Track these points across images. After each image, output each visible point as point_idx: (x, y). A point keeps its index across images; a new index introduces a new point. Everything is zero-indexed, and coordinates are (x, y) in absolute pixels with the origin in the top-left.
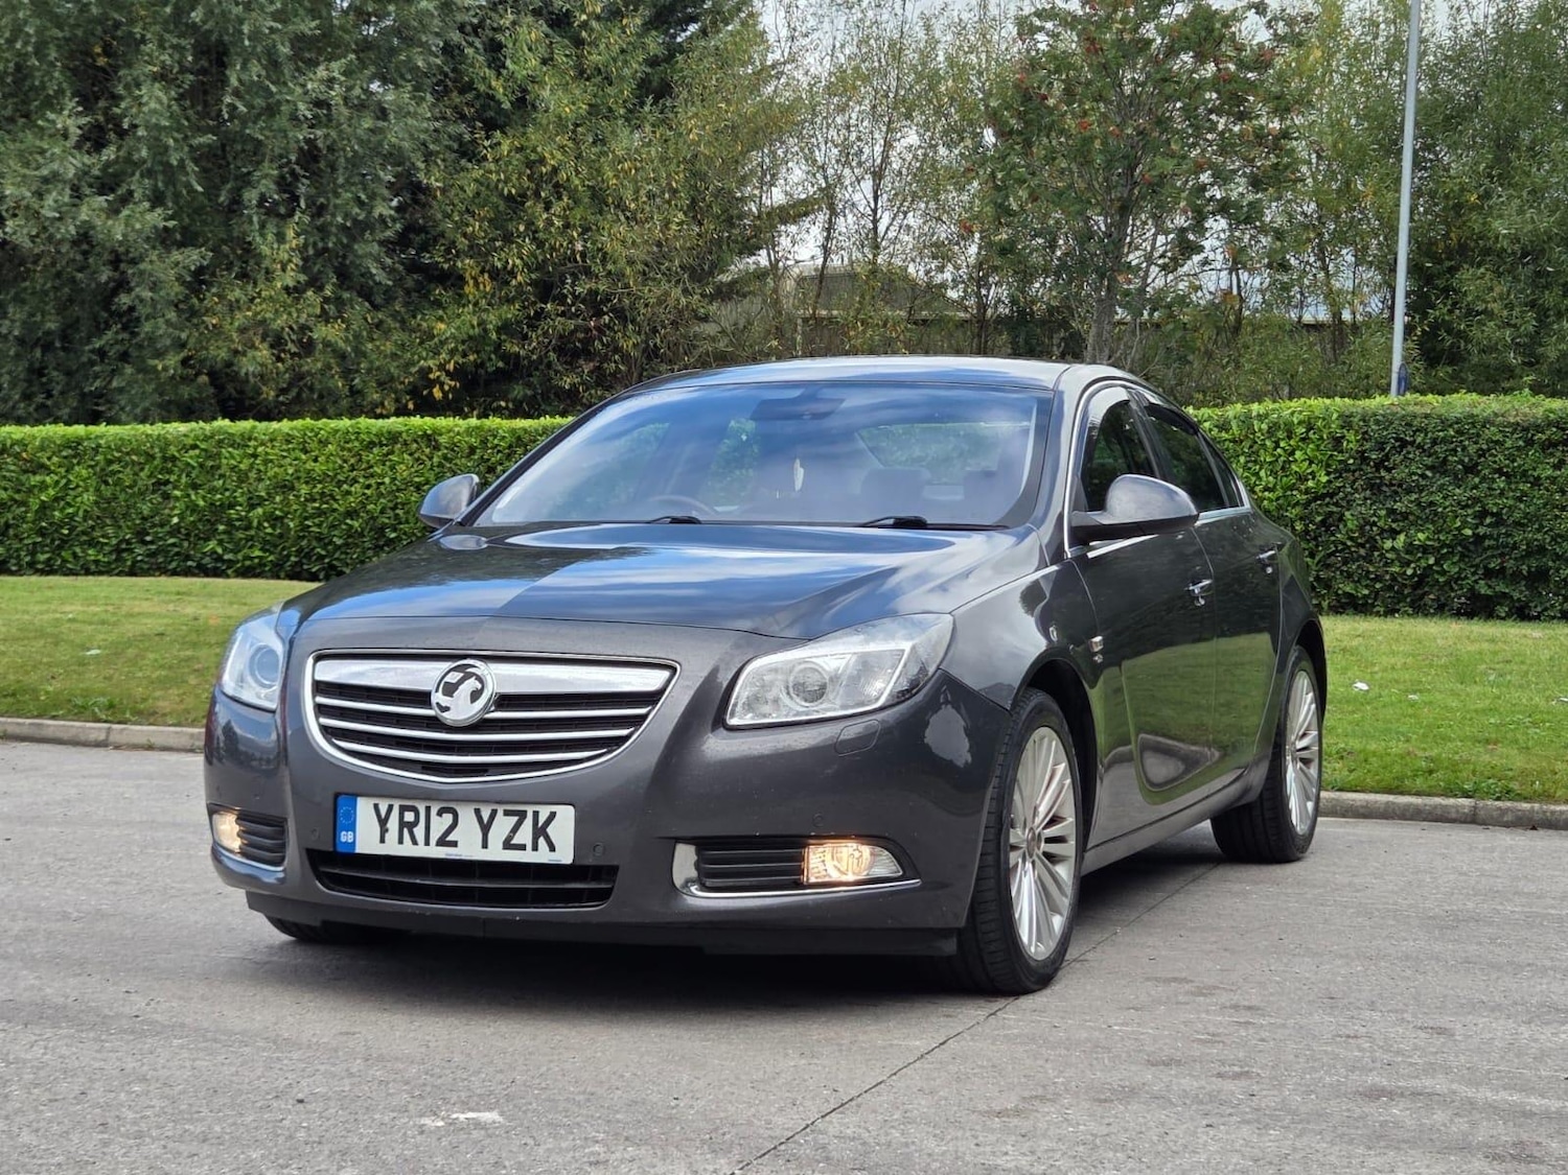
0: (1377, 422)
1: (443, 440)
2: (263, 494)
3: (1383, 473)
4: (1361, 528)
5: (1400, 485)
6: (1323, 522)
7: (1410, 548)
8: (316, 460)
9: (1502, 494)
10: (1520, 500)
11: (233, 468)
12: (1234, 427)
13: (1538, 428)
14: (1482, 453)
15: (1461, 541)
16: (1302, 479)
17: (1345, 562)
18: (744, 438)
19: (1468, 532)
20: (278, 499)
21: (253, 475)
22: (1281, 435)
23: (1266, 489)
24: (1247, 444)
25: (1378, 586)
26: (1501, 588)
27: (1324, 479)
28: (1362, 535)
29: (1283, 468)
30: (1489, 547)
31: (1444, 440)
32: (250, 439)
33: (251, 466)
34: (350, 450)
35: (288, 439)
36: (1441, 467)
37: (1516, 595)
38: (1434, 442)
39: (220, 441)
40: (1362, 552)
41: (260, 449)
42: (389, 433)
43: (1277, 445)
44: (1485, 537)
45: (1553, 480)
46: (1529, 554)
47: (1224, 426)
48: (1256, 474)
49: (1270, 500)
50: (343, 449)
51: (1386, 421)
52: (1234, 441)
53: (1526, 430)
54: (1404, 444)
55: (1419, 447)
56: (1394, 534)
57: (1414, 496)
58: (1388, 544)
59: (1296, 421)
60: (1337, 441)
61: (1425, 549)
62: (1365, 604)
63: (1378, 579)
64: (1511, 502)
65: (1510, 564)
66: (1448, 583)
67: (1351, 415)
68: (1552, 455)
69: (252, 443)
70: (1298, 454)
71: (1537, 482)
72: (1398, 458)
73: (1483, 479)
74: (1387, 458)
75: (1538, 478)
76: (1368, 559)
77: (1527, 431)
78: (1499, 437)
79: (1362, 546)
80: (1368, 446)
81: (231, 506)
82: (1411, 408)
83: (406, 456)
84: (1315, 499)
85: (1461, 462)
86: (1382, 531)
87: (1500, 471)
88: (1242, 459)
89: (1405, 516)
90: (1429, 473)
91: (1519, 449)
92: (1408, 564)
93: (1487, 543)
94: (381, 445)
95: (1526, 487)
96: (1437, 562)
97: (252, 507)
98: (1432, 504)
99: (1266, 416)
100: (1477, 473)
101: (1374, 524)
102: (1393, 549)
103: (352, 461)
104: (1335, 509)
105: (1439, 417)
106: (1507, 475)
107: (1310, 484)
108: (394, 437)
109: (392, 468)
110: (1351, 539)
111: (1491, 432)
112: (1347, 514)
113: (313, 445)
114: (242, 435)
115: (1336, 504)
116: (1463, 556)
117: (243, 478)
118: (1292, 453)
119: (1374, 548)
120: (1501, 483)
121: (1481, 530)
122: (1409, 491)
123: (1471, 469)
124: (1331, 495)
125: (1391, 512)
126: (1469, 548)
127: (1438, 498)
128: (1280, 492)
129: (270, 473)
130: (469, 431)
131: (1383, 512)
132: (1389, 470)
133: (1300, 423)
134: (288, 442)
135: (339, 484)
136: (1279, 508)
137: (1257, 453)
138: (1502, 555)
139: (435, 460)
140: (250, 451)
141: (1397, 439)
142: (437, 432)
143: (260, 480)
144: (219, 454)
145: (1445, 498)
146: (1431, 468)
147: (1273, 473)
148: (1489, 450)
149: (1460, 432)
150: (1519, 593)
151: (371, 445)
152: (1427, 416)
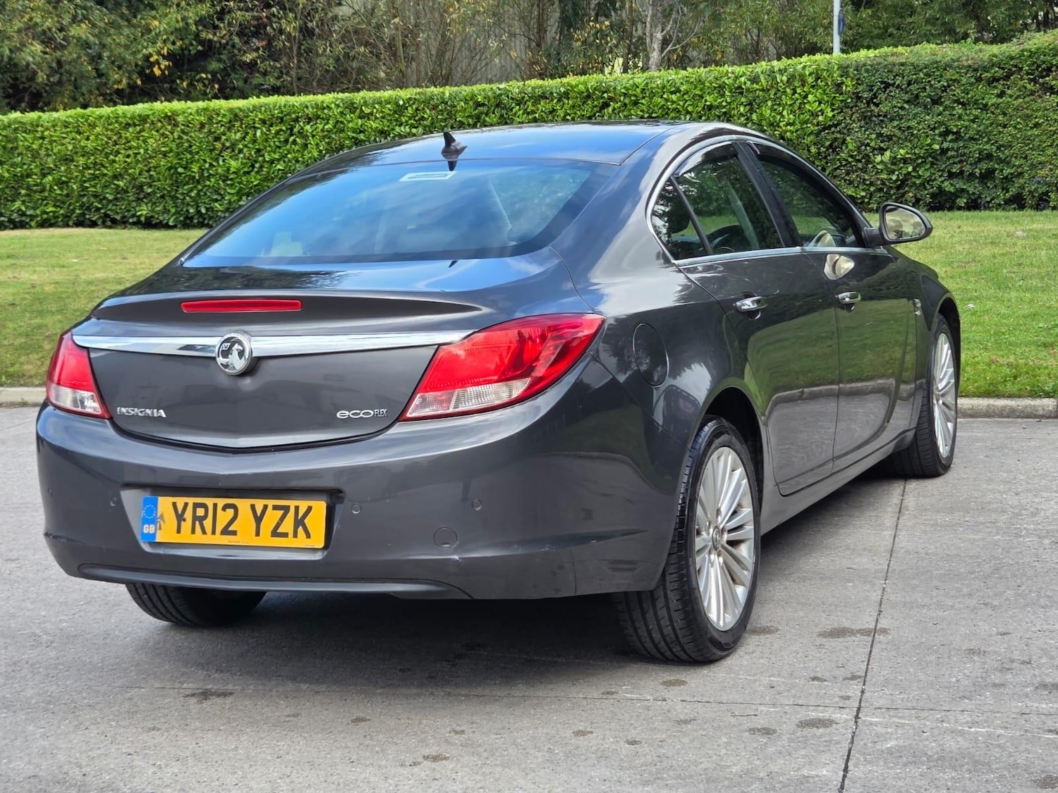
0: (867, 71)
1: (180, 119)
2: (52, 166)
3: (873, 107)
4: (859, 148)
5: (885, 116)
6: (831, 146)
7: (894, 161)
8: (88, 139)
9: (960, 117)
10: (973, 121)
11: (28, 148)
12: (763, 80)
13: (985, 69)
14: (944, 89)
15: (932, 154)
16: (814, 115)
17: (848, 174)
18: (401, 103)
19: (936, 147)
20: (63, 168)
21: (43, 152)
22: (797, 84)
23: (788, 124)
24: (772, 92)
25: (872, 189)
26: (960, 184)
27: (830, 114)
28: (859, 153)
29: (799, 108)
30: (952, 157)
31: (916, 81)
32: (37, 126)
33: (41, 146)
34: (112, 130)
35: (66, 125)
36: (914, 100)
37: (971, 190)
38: (909, 84)
39: (16, 129)
40: (860, 165)
41: (46, 133)
42: (140, 116)
43: (795, 92)
44: (948, 149)
45: (997, 106)
46: (980, 160)
47: (755, 80)
48: (781, 114)
49: (792, 132)
50: (107, 130)
51: (873, 68)
52: (763, 90)
53: (976, 70)
54: (887, 85)
55: (898, 87)
56: (882, 151)
57: (896, 123)
58: (878, 158)
59: (807, 73)
60: (839, 85)
61: (905, 161)
62: (862, 203)
63: (872, 184)
64: (967, 123)
65: (967, 168)
66: (923, 184)
67: (848, 67)
68: (995, 87)
69: (40, 129)
70: (810, 97)
71: (985, 108)
72: (883, 96)
73: (946, 108)
74: (875, 96)
75: (986, 105)
76: (864, 170)
77: (978, 72)
78: (956, 76)
79: (859, 161)
80: (861, 88)
81: (29, 176)
82: (891, 59)
83: (154, 132)
84: (824, 129)
85: (929, 96)
86: (874, 149)
87: (958, 102)
88: (769, 103)
89: (890, 138)
90: (906, 106)
91: (971, 84)
92: (893, 172)
93: (950, 153)
94: (135, 125)
95: (977, 112)
96: (914, 169)
97: (44, 175)
98: (909, 128)
99: (785, 70)
100: (941, 103)
101: (868, 145)
102: (882, 162)
103: (115, 138)
104: (838, 136)
105: (912, 64)
106: (963, 104)
107: (821, 118)
108: (144, 119)
109: (145, 141)
110: (852, 156)
111: (950, 74)
112: (848, 138)
113: (85, 128)
114: (32, 124)
115: (839, 132)
116: (932, 164)
117: (35, 155)
118: (806, 97)
119: (868, 162)
120: (959, 110)
121: (945, 145)
122: (892, 120)
123: (936, 102)
124: (836, 126)
125: (880, 135)
126: (935, 158)
127: (913, 123)
128: (798, 126)
129: (55, 150)
130: (198, 112)
131: (874, 136)
132: (877, 105)
133: (810, 74)
134: (66, 127)
135: (107, 156)
136: (798, 138)
137: (780, 98)
138: (961, 162)
139: (176, 134)
140: (39, 135)
141: (882, 82)
142: (175, 113)
143: (48, 155)
144: (16, 138)
145: (918, 123)
146: (908, 102)
147: (793, 112)
148: (949, 86)
149: (928, 75)
150: (973, 188)
151: (128, 125)
152: (902, 64)
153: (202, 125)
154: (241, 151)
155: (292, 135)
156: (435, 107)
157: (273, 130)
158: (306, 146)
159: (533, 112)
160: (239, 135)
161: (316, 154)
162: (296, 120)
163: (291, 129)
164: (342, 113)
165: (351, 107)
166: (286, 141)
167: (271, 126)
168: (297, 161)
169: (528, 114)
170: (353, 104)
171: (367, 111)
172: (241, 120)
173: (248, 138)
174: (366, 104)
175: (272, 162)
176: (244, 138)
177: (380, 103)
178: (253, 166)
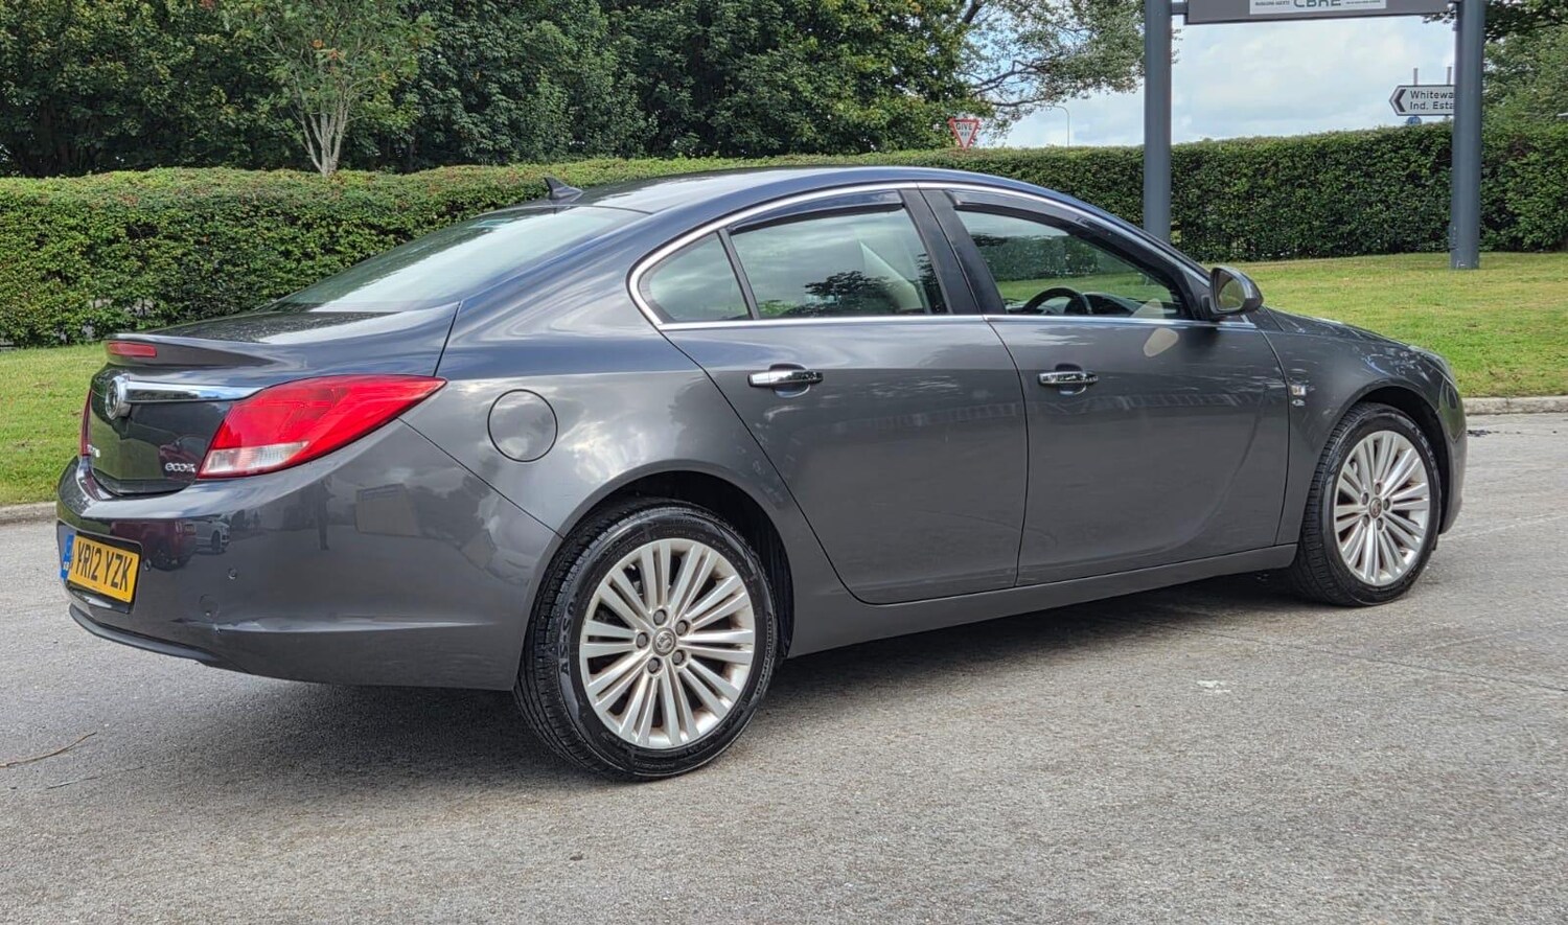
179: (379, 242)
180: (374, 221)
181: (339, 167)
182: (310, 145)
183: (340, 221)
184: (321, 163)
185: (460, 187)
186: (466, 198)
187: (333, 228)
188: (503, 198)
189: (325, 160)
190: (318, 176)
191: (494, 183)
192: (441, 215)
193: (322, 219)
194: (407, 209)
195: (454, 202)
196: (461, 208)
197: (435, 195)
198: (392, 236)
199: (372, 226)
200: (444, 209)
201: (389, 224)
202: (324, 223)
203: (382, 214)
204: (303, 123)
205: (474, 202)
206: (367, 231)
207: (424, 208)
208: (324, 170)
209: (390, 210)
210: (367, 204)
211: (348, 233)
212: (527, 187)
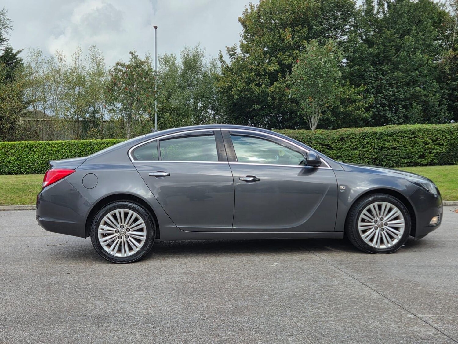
153: (3, 148)
154: (14, 155)
155: (30, 151)
156: (72, 145)
157: (25, 150)
158: (34, 154)
159: (100, 147)
160: (14, 151)
161: (38, 156)
162: (32, 147)
163: (30, 150)
164: (46, 146)
165: (49, 144)
166: (29, 153)
167: (24, 148)
168: (32, 158)
169: (99, 147)
170: (49, 143)
171: (53, 145)
172: (15, 147)
173: (17, 151)
174: (53, 144)
175: (24, 158)
176: (16, 152)
177: (57, 143)
178: (18, 159)
179: (322, 147)
180: (320, 142)
181: (316, 129)
182: (310, 123)
183: (312, 142)
184: (312, 127)
185: (344, 133)
186: (345, 136)
187: (310, 144)
188: (356, 136)
189: (313, 127)
190: (310, 131)
191: (354, 132)
192: (338, 141)
193: (307, 142)
194: (330, 139)
195: (342, 137)
196: (344, 139)
197: (337, 135)
198: (325, 146)
199: (320, 144)
200: (339, 139)
201: (324, 143)
202: (308, 143)
203: (323, 140)
204: (309, 118)
205: (348, 137)
206: (319, 145)
207: (334, 139)
208: (313, 129)
209: (325, 140)
210: (319, 138)
211: (313, 145)
212: (363, 133)
